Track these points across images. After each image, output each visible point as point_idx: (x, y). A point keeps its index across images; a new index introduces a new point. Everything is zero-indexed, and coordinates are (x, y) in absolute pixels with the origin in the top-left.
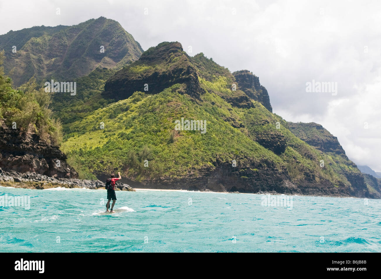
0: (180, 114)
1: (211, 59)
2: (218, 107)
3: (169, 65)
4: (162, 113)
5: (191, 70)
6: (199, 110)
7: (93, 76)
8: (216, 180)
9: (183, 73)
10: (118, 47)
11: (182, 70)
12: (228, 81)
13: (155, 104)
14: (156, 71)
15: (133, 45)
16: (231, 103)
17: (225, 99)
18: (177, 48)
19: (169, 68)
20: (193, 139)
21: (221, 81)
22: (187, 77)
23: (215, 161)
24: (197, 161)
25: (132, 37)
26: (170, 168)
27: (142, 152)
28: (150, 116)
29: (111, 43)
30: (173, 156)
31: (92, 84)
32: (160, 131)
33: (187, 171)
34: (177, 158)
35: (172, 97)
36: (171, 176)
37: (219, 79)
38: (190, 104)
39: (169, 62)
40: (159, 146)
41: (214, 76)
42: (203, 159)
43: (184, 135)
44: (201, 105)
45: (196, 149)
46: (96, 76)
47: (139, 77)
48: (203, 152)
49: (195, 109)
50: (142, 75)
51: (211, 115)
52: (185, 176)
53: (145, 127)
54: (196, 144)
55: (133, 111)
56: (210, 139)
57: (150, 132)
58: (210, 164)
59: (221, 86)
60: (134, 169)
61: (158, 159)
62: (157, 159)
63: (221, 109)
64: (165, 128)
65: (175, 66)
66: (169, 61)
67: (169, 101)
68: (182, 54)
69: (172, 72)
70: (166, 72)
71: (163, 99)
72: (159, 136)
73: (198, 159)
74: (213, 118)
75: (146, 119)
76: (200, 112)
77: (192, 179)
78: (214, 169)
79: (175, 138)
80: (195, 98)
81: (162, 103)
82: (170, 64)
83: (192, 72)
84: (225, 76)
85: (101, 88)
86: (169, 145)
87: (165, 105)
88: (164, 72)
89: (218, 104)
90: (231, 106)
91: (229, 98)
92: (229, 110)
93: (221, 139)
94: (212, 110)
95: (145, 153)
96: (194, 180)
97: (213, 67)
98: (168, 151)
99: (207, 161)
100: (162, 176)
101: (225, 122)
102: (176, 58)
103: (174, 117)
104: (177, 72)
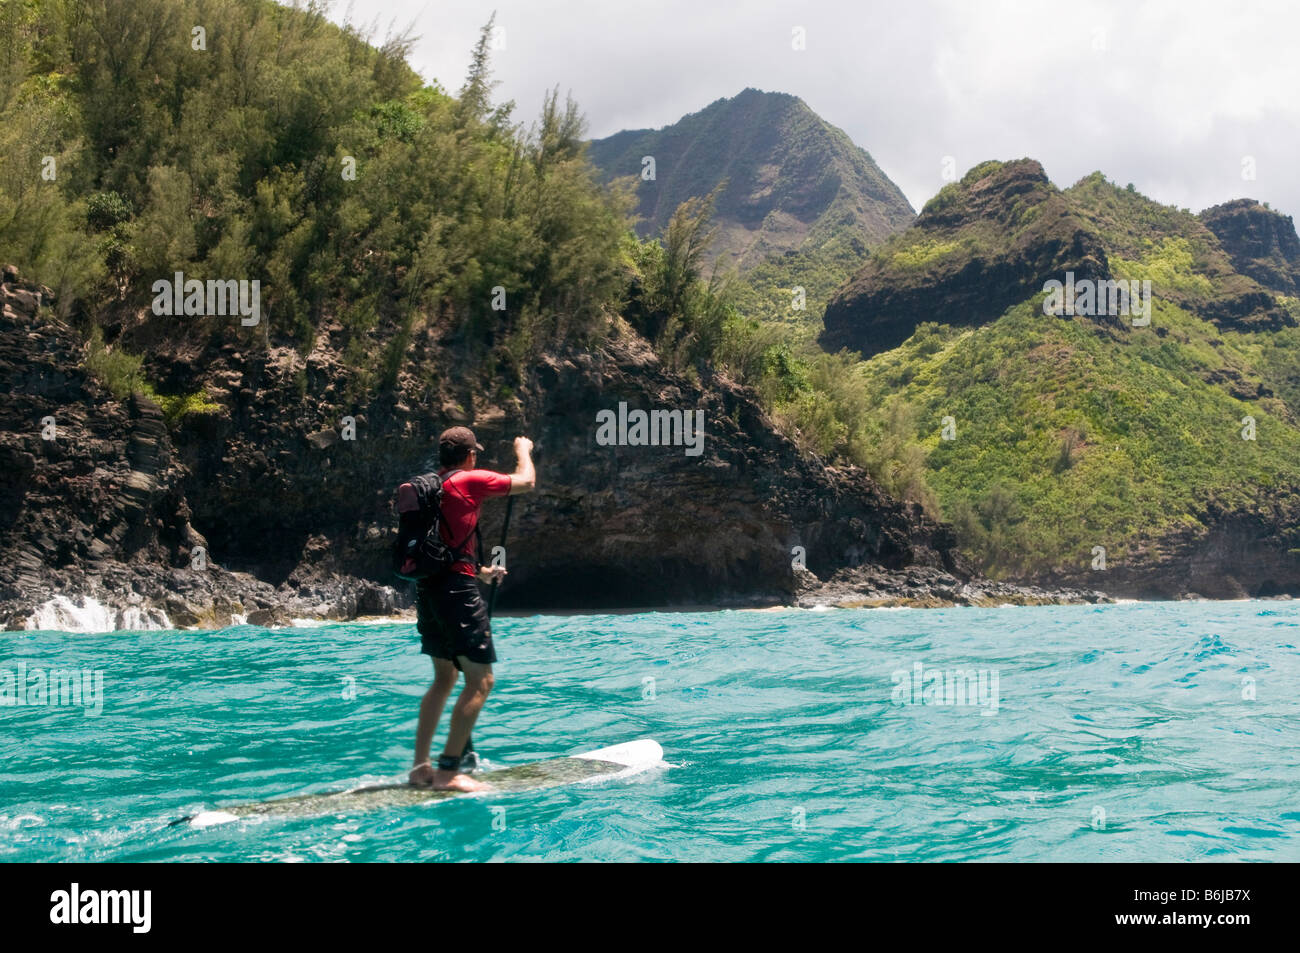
0: (1074, 379)
1: (1130, 187)
2: (1179, 341)
3: (1011, 234)
4: (1017, 383)
5: (1087, 243)
6: (1127, 362)
7: (760, 282)
8: (1213, 566)
9: (1061, 253)
10: (808, 175)
11: (1054, 246)
12: (1196, 249)
13: (990, 357)
14: (975, 256)
15: (853, 162)
16: (1215, 320)
17: (1191, 308)
18: (1030, 177)
19: (1014, 244)
20: (1128, 451)
21: (1171, 254)
22: (1077, 264)
23: (1205, 510)
24: (1149, 514)
25: (845, 137)
26: (1075, 541)
27: (990, 503)
28: (984, 394)
29: (786, 166)
30: (1078, 504)
31: (760, 305)
32: (1024, 437)
33: (1127, 545)
34: (1092, 511)
35: (1039, 331)
36: (1083, 563)
37: (1163, 247)
38: (1097, 347)
39: (1011, 225)
40: (1030, 481)
41: (1148, 242)
42: (1168, 510)
43: (1097, 443)
44: (1127, 343)
45: (1142, 480)
46: (770, 279)
47: (926, 280)
48: (1164, 486)
49: (1114, 361)
50: (933, 273)
51: (1164, 371)
52: (1123, 559)
53: (977, 429)
54: (1139, 465)
55: (925, 383)
56: (1178, 445)
57: (993, 441)
58: (1189, 520)
59: (1175, 268)
60: (974, 551)
61: (1037, 517)
62: (1032, 517)
63: (1189, 347)
64: (1037, 427)
65: (1033, 233)
66: (1009, 220)
67: (1032, 345)
68: (1048, 194)
69: (1026, 255)
70: (1007, 256)
71: (1012, 341)
72: (1024, 452)
73: (1152, 509)
74: (1170, 378)
75: (971, 403)
76: (1129, 367)
77: (1145, 567)
78: (1204, 532)
79: (1074, 454)
80: (1106, 324)
81: (1011, 353)
82: (1013, 229)
83: (1089, 249)
84: (1183, 237)
85: (789, 315)
86: (1061, 476)
87: (1021, 356)
88: (999, 258)
89: (1179, 331)
90: (1216, 329)
91: (1204, 307)
92: (1214, 343)
93: (1208, 442)
94: (1163, 353)
95: (999, 505)
96: (1149, 570)
97: (1139, 211)
98: (1061, 493)
99: (1180, 513)
100: (1057, 565)
101: (1208, 388)
102: (1031, 209)
103: (1059, 392)
104: (1039, 252)
